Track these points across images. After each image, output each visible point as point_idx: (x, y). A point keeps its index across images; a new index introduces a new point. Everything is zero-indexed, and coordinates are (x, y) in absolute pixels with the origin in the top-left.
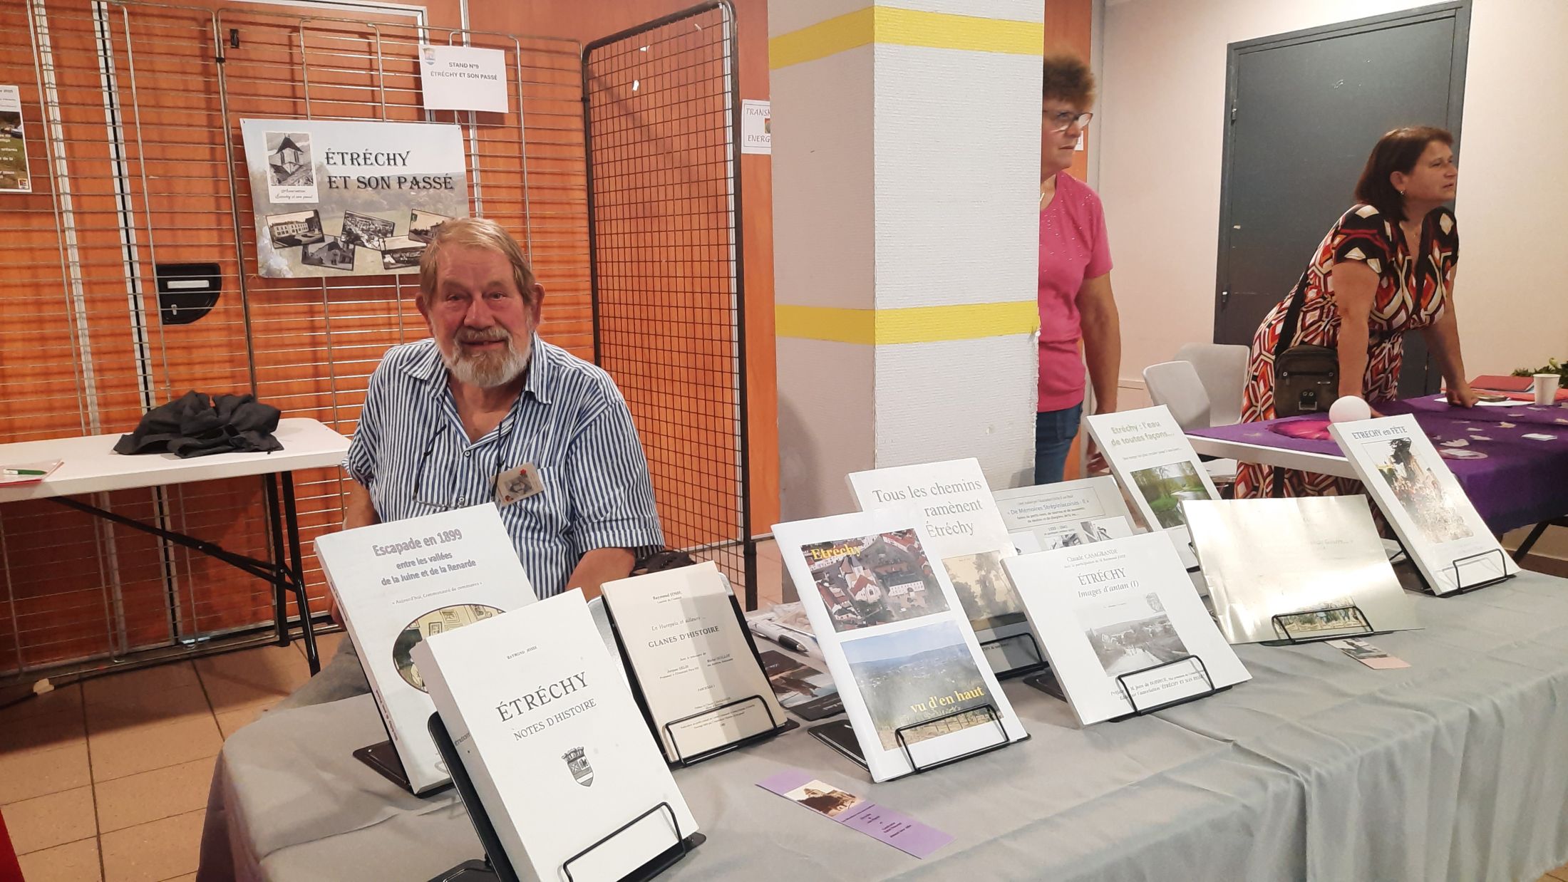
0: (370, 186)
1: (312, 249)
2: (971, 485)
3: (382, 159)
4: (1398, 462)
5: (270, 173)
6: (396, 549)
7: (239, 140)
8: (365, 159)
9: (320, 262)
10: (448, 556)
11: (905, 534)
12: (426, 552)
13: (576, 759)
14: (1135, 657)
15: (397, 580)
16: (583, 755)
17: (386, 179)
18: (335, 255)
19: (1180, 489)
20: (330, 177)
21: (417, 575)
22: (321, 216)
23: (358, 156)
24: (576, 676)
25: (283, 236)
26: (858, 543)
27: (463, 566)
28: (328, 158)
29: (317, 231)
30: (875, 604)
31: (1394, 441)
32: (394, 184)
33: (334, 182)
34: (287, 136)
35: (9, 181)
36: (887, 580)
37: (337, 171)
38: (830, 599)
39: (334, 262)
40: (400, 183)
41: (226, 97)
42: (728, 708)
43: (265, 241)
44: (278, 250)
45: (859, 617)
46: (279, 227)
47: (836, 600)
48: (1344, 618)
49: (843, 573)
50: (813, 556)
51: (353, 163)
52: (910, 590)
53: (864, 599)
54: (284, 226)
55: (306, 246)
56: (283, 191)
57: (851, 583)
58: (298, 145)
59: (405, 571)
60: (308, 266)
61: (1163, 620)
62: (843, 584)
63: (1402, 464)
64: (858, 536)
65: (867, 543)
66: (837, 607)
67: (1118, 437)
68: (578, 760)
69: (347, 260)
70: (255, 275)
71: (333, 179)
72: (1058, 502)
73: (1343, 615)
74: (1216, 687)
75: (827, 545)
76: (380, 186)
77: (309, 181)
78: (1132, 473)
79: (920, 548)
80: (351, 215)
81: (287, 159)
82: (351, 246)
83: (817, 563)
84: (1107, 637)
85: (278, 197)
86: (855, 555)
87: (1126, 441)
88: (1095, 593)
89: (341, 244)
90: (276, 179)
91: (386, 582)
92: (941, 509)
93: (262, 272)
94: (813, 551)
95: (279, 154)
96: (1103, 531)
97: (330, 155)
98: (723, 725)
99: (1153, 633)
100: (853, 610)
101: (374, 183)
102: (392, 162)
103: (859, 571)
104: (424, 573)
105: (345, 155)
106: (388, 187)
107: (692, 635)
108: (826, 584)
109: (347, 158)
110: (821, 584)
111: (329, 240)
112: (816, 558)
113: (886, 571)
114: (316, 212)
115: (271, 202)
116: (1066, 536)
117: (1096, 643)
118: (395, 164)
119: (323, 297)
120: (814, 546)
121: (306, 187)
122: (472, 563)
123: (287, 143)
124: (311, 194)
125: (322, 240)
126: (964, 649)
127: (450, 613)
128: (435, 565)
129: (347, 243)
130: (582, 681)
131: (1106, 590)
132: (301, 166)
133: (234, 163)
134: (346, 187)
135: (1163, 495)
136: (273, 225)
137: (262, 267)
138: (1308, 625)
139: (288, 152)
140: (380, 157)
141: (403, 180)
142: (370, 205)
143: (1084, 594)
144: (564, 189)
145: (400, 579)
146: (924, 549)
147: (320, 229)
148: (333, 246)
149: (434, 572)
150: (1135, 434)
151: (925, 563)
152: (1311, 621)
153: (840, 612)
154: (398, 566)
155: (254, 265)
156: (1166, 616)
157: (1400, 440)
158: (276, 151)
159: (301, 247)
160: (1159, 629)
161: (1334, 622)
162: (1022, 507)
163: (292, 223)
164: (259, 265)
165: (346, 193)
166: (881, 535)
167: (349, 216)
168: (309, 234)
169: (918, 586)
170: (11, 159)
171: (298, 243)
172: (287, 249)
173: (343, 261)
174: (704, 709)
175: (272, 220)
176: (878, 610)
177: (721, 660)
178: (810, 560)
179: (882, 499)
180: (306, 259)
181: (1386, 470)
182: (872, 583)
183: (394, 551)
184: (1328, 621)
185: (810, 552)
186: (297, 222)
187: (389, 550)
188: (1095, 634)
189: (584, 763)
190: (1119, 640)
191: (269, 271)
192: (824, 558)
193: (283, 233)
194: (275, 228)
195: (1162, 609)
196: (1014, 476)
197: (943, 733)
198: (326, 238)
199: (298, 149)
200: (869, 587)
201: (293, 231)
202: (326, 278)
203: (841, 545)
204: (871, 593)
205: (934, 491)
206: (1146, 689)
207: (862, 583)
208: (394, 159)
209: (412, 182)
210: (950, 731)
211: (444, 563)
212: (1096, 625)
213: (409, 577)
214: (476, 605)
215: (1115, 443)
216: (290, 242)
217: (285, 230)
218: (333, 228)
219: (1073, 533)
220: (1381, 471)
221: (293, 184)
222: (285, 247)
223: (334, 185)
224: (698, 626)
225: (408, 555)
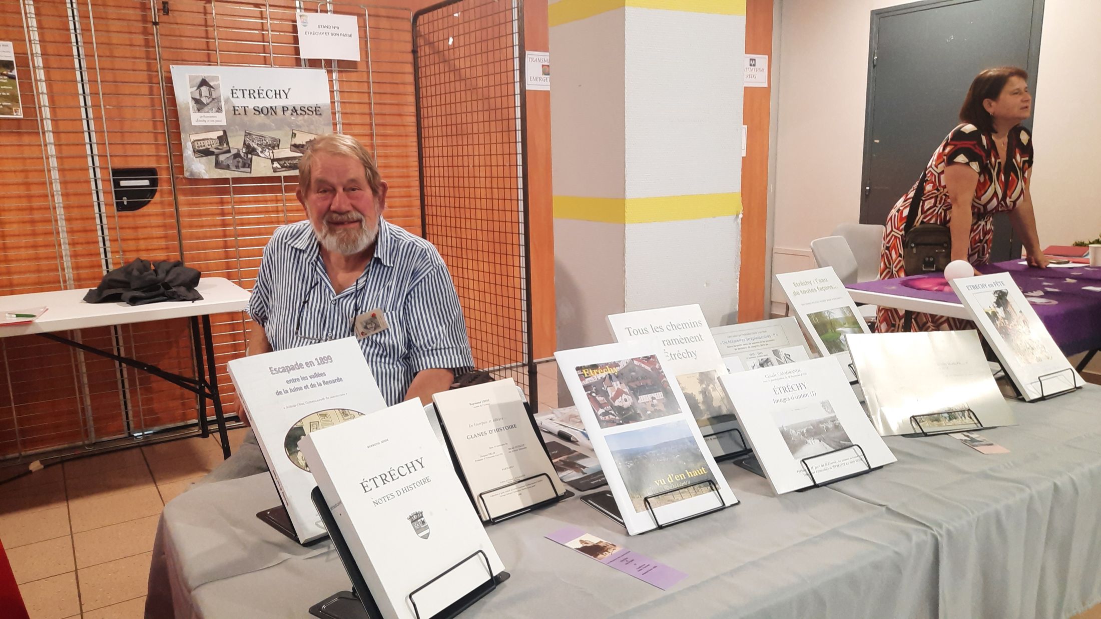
0: (263, 113)
1: (222, 158)
2: (695, 323)
3: (271, 94)
4: (999, 306)
5: (192, 104)
6: (287, 369)
7: (169, 80)
8: (259, 94)
9: (227, 167)
10: (323, 374)
11: (650, 358)
12: (307, 371)
13: (417, 519)
14: (814, 446)
15: (287, 392)
16: (422, 517)
17: (274, 108)
18: (239, 162)
19: (841, 326)
20: (234, 107)
21: (301, 388)
22: (228, 134)
23: (254, 91)
24: (417, 460)
25: (201, 148)
26: (616, 365)
27: (334, 381)
28: (232, 93)
29: (225, 145)
30: (628, 409)
31: (996, 292)
32: (280, 112)
33: (238, 110)
34: (203, 78)
35: (7, 110)
36: (637, 391)
37: (239, 102)
38: (596, 405)
39: (237, 167)
40: (283, 111)
41: (160, 50)
42: (524, 482)
43: (188, 152)
44: (198, 159)
45: (617, 418)
46: (199, 142)
47: (601, 406)
48: (961, 418)
49: (605, 387)
50: (584, 374)
51: (250, 97)
52: (653, 398)
53: (621, 405)
54: (202, 142)
55: (217, 155)
56: (201, 117)
57: (612, 394)
58: (212, 84)
59: (293, 385)
60: (219, 170)
61: (834, 419)
62: (606, 394)
63: (1002, 308)
64: (616, 360)
65: (622, 366)
66: (601, 411)
67: (797, 289)
68: (419, 520)
69: (247, 165)
70: (181, 176)
71: (236, 108)
72: (756, 336)
73: (961, 415)
74: (872, 467)
75: (594, 367)
76: (270, 113)
77: (219, 110)
78: (808, 315)
79: (660, 367)
80: (250, 134)
81: (203, 94)
82: (250, 156)
83: (587, 380)
84: (794, 432)
85: (197, 121)
86: (614, 374)
87: (804, 292)
88: (785, 400)
89: (242, 154)
90: (196, 109)
91: (278, 393)
92: (673, 341)
93: (187, 174)
94: (584, 371)
95: (198, 91)
96: (788, 356)
97: (234, 91)
98: (520, 494)
99: (827, 428)
100: (613, 412)
101: (265, 111)
102: (278, 96)
103: (617, 385)
104: (306, 387)
105: (245, 91)
106: (276, 113)
107: (498, 430)
108: (594, 394)
109: (246, 93)
110: (590, 394)
111: (234, 152)
112: (586, 376)
113: (636, 385)
114: (225, 132)
115: (193, 124)
116: (762, 360)
117: (786, 436)
118: (280, 97)
119: (230, 192)
120: (585, 367)
121: (217, 113)
122: (340, 380)
123: (204, 83)
124: (220, 119)
125: (229, 151)
126: (692, 440)
127: (325, 415)
128: (314, 381)
129: (247, 153)
130: (421, 464)
131: (793, 398)
132: (213, 99)
133: (166, 97)
134: (245, 114)
135: (830, 331)
136: (195, 141)
137: (187, 171)
138: (936, 423)
139: (204, 89)
140: (269, 92)
141: (286, 109)
142: (263, 127)
143: (778, 401)
144: (400, 115)
145: (289, 391)
146: (664, 369)
147: (228, 144)
148: (237, 155)
149: (313, 386)
150: (809, 287)
151: (664, 379)
152: (938, 420)
153: (604, 414)
154: (287, 382)
155: (181, 169)
156: (835, 416)
157: (1001, 291)
158: (196, 88)
159: (214, 157)
160: (830, 425)
161: (954, 420)
162: (730, 339)
163: (208, 139)
164: (185, 169)
165: (245, 118)
166: (632, 359)
167: (248, 134)
168: (220, 147)
169: (659, 395)
170: (8, 94)
171: (212, 153)
172: (204, 158)
173: (244, 167)
174: (507, 483)
175: (194, 137)
176: (631, 413)
177: (518, 448)
178: (582, 377)
179: (632, 333)
180: (218, 165)
181: (990, 313)
182: (626, 394)
183: (284, 371)
184: (950, 419)
185: (582, 371)
186: (211, 139)
187: (281, 370)
188: (785, 429)
189: (423, 522)
190: (803, 434)
191: (192, 173)
192: (592, 376)
193: (202, 147)
194: (196, 143)
195: (833, 411)
196: (723, 318)
197: (678, 500)
198: (231, 150)
199: (211, 87)
200: (624, 396)
201: (209, 145)
202: (232, 178)
203: (604, 366)
204: (626, 400)
205: (669, 328)
206: (822, 468)
207: (619, 393)
208: (280, 94)
209: (292, 111)
210: (683, 499)
211: (320, 380)
212: (786, 423)
213: (296, 390)
214: (343, 409)
215: (796, 294)
216: (206, 153)
217: (202, 145)
218: (236, 143)
219: (767, 357)
220: (987, 313)
221: (208, 112)
222: (202, 156)
223: (237, 113)
224: (502, 424)
225: (294, 374)
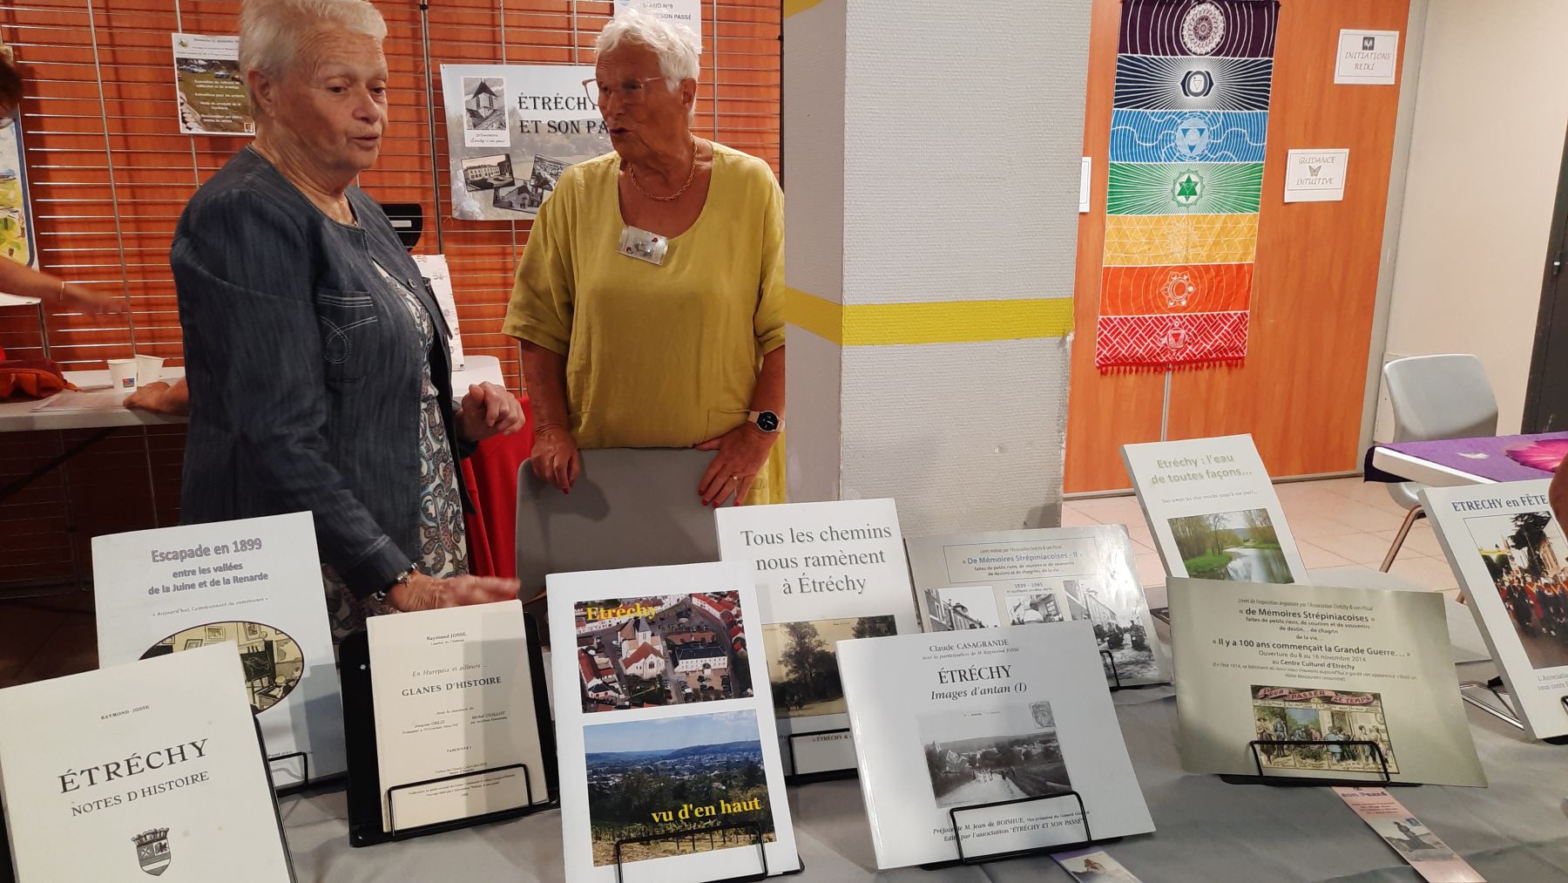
0: (560, 131)
1: (503, 192)
2: (878, 532)
3: (573, 103)
4: (1518, 546)
5: (466, 117)
6: (180, 556)
7: (438, 85)
8: (556, 103)
9: (510, 206)
10: (240, 567)
11: (725, 596)
12: (213, 561)
13: (152, 846)
14: (990, 785)
15: (168, 590)
16: (165, 838)
17: (576, 123)
18: (524, 199)
19: (1238, 544)
20: (522, 122)
21: (193, 586)
22: (513, 160)
23: (550, 100)
24: (193, 744)
25: (476, 179)
26: (656, 602)
27: (252, 579)
28: (520, 103)
29: (508, 175)
30: (652, 681)
31: (1522, 516)
32: (583, 128)
33: (526, 126)
34: (483, 81)
35: (237, 126)
36: (676, 653)
37: (529, 115)
38: (589, 667)
39: (523, 205)
40: (589, 127)
41: (429, 43)
42: (482, 775)
43: (458, 183)
44: (471, 193)
45: (622, 696)
46: (473, 171)
47: (595, 671)
48: (1367, 757)
49: (620, 639)
50: (586, 616)
51: (544, 108)
52: (706, 666)
53: (638, 672)
54: (477, 170)
55: (497, 189)
56: (478, 135)
57: (627, 650)
58: (493, 89)
59: (179, 581)
60: (498, 209)
61: (1049, 739)
62: (617, 652)
63: (1526, 549)
64: (659, 594)
65: (667, 605)
66: (596, 682)
67: (1164, 473)
68: (154, 844)
69: (536, 204)
70: (449, 217)
71: (525, 123)
72: (1037, 553)
73: (1367, 753)
74: (1094, 838)
75: (612, 604)
76: (569, 131)
77: (502, 126)
78: (1170, 521)
79: (739, 614)
80: (541, 160)
81: (482, 104)
82: (540, 190)
83: (588, 625)
84: (954, 755)
85: (472, 141)
86: (647, 618)
87: (1176, 479)
88: (955, 696)
89: (530, 188)
90: (471, 124)
91: (153, 591)
92: (827, 559)
93: (456, 214)
94: (589, 610)
95: (475, 99)
96: (1092, 594)
97: (523, 100)
98: (467, 794)
99: (1028, 755)
100: (617, 686)
101: (563, 128)
102: (582, 106)
103: (644, 637)
104: (202, 584)
105: (537, 99)
106: (578, 131)
107: (467, 684)
108: (592, 652)
109: (539, 103)
110: (585, 651)
111: (519, 184)
112: (590, 618)
113: (682, 640)
114: (508, 156)
115: (466, 146)
116: (1038, 596)
117: (935, 761)
118: (585, 108)
119: (512, 240)
120: (593, 604)
121: (499, 131)
122: (263, 577)
123: (483, 88)
124: (503, 139)
125: (512, 184)
126: (756, 748)
127: (217, 630)
128: (219, 576)
129: (536, 187)
130: (200, 750)
131: (974, 693)
132: (495, 111)
133: (433, 108)
134: (537, 132)
135: (1209, 551)
136: (468, 168)
137: (455, 209)
138: (1309, 761)
139: (483, 97)
140: (570, 100)
141: (592, 124)
142: (559, 150)
143: (942, 695)
144: (759, 132)
146: (744, 617)
147: (511, 173)
148: (523, 190)
149: (215, 583)
150: (1191, 469)
151: (740, 635)
152: (1317, 757)
153: (597, 689)
154: (175, 575)
155: (448, 206)
156: (1054, 734)
157: (1532, 515)
158: (472, 96)
159: (493, 190)
160: (1037, 749)
161: (1351, 762)
163: (485, 166)
164: (453, 207)
165: (537, 138)
166: (691, 595)
167: (538, 160)
168: (501, 178)
169: (720, 662)
170: (239, 105)
171: (490, 186)
172: (480, 192)
173: (531, 205)
174: (448, 775)
175: (466, 164)
176: (653, 688)
177: (493, 717)
178: (581, 620)
179: (752, 541)
180: (497, 202)
181: (1494, 557)
182: (657, 653)
183: (175, 558)
184: (1343, 758)
185: (585, 611)
186: (490, 166)
187: (170, 556)
188: (938, 749)
189: (163, 847)
190: (972, 761)
191: (462, 213)
192: (600, 619)
193: (477, 176)
194: (469, 171)
195: (1051, 723)
197: (684, 852)
198: (516, 182)
199: (492, 94)
200: (652, 658)
201: (486, 175)
202: (515, 221)
203: (629, 604)
204: (652, 666)
205: (825, 537)
206: (987, 829)
207: (644, 651)
208: (584, 103)
210: (695, 850)
211: (229, 574)
212: (943, 737)
213: (184, 587)
214: (251, 623)
215: (1155, 480)
216: (482, 185)
217: (478, 173)
218: (523, 173)
220: (1487, 559)
221: (487, 129)
222: (477, 190)
223: (525, 130)
224: (478, 674)
225: (189, 564)
